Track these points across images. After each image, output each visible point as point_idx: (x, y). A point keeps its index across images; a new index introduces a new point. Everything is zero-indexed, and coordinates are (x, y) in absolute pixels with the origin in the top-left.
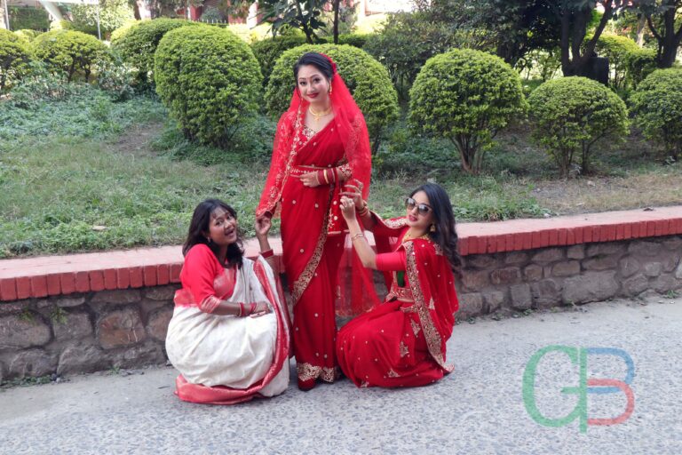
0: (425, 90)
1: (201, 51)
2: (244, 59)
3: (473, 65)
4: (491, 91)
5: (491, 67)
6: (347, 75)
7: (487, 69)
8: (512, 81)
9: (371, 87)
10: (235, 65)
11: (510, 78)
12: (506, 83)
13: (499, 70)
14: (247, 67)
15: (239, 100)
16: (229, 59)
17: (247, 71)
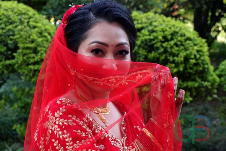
3: (153, 31)
4: (173, 62)
5: (174, 34)
6: (9, 36)
7: (169, 37)
8: (198, 51)
9: (35, 51)
11: (196, 48)
12: (191, 54)
13: (184, 38)
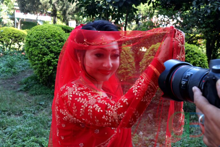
0: (147, 63)
1: (38, 37)
2: (60, 41)
5: (188, 51)
8: (201, 60)
10: (54, 45)
11: (200, 58)
12: (197, 61)
13: (193, 53)
14: (62, 46)
15: (54, 63)
16: (52, 41)
17: (61, 48)
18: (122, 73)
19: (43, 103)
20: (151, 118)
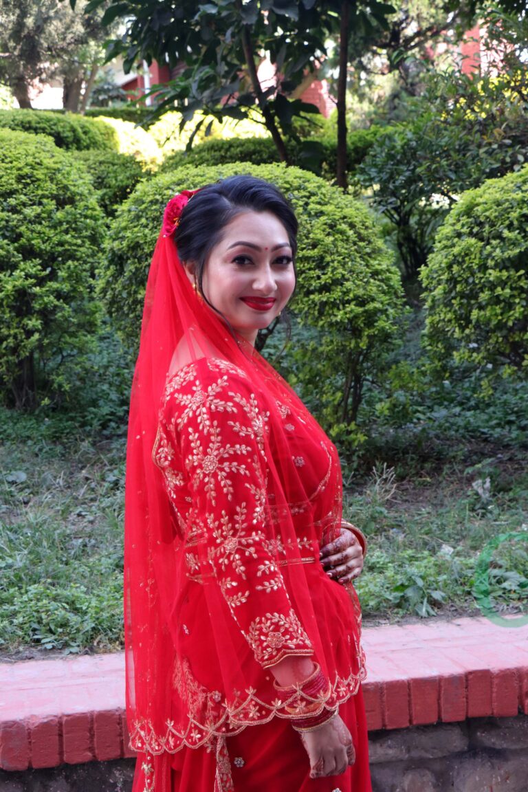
0: (450, 267)
2: (61, 203)
10: (38, 219)
14: (68, 222)
15: (46, 299)
16: (24, 205)
17: (67, 232)
18: (350, 320)
19: (23, 476)
20: (486, 496)
